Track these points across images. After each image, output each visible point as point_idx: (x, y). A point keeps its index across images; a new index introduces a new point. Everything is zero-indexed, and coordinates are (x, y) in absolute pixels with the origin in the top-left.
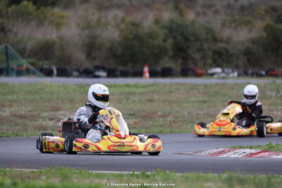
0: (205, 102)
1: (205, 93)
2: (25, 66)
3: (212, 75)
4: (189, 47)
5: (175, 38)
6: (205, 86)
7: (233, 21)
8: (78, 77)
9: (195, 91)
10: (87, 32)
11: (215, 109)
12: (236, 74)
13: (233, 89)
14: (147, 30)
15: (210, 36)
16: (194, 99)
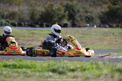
0: (82, 37)
1: (82, 34)
2: (4, 22)
3: (85, 27)
4: (75, 15)
5: (69, 11)
6: (82, 31)
7: (94, 4)
8: (27, 27)
9: (78, 33)
10: (31, 8)
11: (86, 40)
12: (95, 27)
13: (94, 32)
14: (57, 8)
15: (84, 10)
16: (77, 36)
